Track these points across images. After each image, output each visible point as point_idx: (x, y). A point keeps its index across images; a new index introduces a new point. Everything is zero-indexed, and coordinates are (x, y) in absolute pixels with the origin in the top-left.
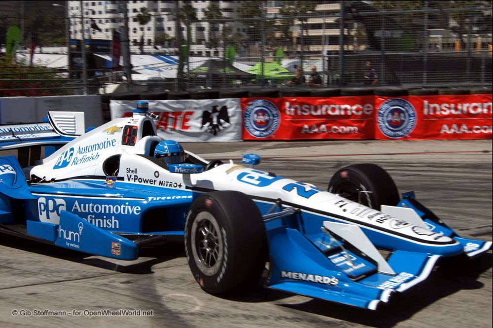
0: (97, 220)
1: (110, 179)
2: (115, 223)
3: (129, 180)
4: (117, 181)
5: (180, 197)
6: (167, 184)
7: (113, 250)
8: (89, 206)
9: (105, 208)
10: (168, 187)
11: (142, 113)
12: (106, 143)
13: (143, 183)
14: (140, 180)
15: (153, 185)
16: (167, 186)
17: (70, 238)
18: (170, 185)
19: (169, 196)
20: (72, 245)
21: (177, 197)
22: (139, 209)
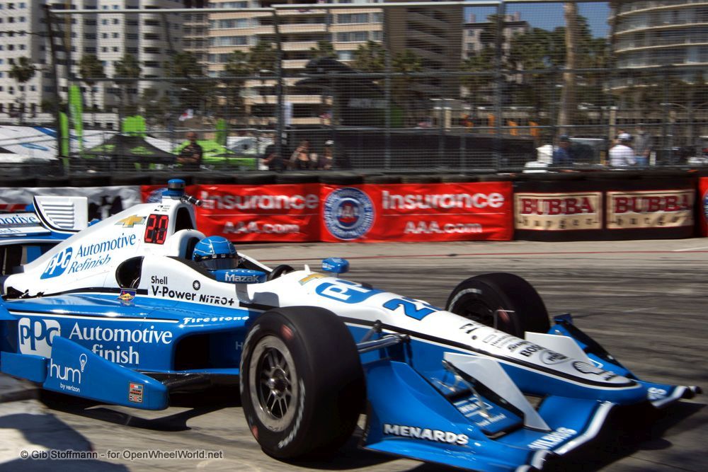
0: (107, 352)
1: (126, 293)
2: (134, 356)
3: (155, 293)
4: (136, 295)
5: (231, 318)
6: (212, 300)
7: (130, 395)
8: (95, 332)
9: (119, 333)
10: (213, 304)
11: (175, 196)
12: (121, 241)
13: (175, 299)
14: (172, 294)
15: (190, 301)
16: (211, 302)
17: (66, 378)
18: (217, 301)
19: (214, 317)
20: (69, 388)
21: (227, 319)
22: (171, 336)
